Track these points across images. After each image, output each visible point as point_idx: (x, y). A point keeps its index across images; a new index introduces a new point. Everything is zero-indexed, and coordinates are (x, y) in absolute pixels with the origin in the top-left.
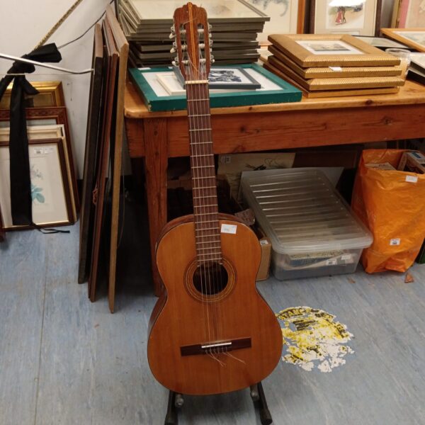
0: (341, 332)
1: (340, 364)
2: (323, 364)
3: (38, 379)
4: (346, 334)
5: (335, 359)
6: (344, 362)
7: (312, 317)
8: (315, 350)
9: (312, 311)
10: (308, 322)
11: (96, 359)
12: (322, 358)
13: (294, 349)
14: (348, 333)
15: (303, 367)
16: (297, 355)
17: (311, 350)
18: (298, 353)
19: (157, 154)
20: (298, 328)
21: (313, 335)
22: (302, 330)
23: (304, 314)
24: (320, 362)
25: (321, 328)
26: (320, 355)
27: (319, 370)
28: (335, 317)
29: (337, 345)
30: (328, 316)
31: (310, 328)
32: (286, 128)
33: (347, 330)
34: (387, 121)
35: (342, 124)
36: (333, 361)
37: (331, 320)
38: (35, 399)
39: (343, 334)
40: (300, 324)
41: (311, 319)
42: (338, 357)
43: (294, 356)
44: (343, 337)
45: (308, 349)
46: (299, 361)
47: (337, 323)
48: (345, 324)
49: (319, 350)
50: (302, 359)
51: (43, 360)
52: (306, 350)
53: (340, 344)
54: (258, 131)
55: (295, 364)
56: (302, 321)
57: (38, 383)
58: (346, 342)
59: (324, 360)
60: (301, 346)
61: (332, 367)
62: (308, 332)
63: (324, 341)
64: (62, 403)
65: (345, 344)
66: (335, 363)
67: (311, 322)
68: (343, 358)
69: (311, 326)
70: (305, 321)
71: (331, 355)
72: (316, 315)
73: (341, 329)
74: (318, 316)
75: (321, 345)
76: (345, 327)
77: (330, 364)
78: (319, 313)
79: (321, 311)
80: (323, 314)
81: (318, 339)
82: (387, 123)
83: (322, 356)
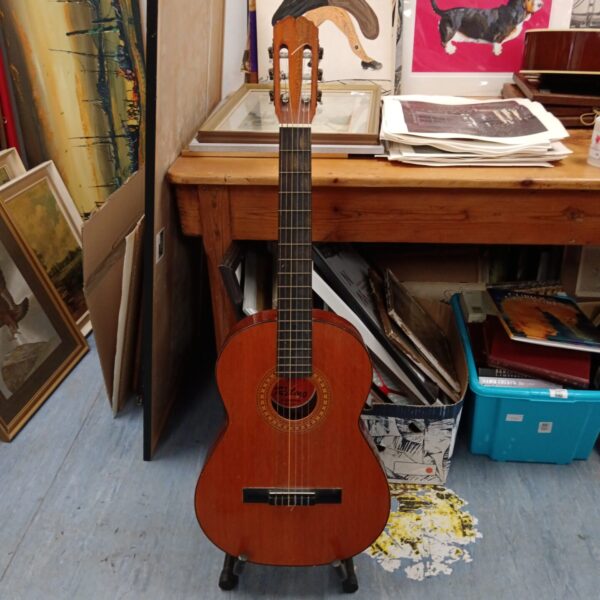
0: (465, 526)
1: (441, 572)
2: (414, 567)
4: (472, 532)
5: (436, 564)
6: (449, 571)
7: (432, 496)
8: (413, 545)
9: (435, 487)
10: (421, 503)
11: (117, 490)
12: (416, 558)
14: (475, 531)
15: (383, 564)
16: (382, 545)
17: (406, 542)
18: (384, 542)
19: (217, 233)
20: (401, 507)
21: (419, 523)
22: (405, 511)
23: (420, 490)
24: (411, 563)
25: (437, 516)
26: (417, 553)
27: (406, 574)
28: (466, 503)
29: (449, 545)
30: (456, 500)
31: (421, 512)
32: (401, 213)
33: (476, 527)
34: (573, 214)
35: (495, 214)
36: (432, 567)
37: (458, 507)
38: (29, 523)
39: (467, 531)
40: (407, 503)
41: (428, 499)
42: (442, 562)
43: (377, 545)
44: (465, 534)
45: (402, 540)
46: (380, 555)
47: (465, 514)
48: (476, 517)
49: (419, 546)
50: (386, 553)
51: (58, 479)
52: (399, 541)
53: (456, 544)
54: (360, 215)
55: (373, 557)
56: (413, 499)
58: (466, 543)
59: (420, 561)
60: (393, 534)
61: (427, 574)
62: (415, 516)
63: (433, 534)
65: (462, 546)
66: (434, 570)
67: (426, 503)
68: (450, 566)
69: (423, 509)
70: (417, 500)
71: (433, 558)
72: (438, 495)
73: (468, 522)
74: (441, 497)
75: (425, 540)
76: (475, 521)
77: (426, 570)
78: (444, 493)
79: (448, 491)
80: (448, 496)
81: (424, 530)
82: (573, 218)
83: (419, 555)
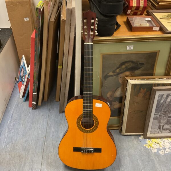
1: (169, 152)
2: (161, 151)
3: (45, 137)
5: (167, 150)
8: (159, 144)
12: (161, 148)
13: (149, 142)
15: (152, 150)
18: (151, 144)
27: (159, 153)
29: (169, 143)
36: (166, 150)
38: (43, 145)
42: (168, 149)
43: (149, 145)
45: (156, 143)
46: (151, 148)
49: (161, 144)
51: (48, 130)
52: (155, 143)
55: (149, 149)
57: (45, 138)
59: (162, 149)
60: (153, 141)
61: (165, 153)
64: (53, 149)
66: (167, 151)
71: (166, 148)
75: (162, 142)
83: (162, 147)
